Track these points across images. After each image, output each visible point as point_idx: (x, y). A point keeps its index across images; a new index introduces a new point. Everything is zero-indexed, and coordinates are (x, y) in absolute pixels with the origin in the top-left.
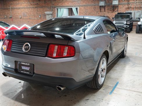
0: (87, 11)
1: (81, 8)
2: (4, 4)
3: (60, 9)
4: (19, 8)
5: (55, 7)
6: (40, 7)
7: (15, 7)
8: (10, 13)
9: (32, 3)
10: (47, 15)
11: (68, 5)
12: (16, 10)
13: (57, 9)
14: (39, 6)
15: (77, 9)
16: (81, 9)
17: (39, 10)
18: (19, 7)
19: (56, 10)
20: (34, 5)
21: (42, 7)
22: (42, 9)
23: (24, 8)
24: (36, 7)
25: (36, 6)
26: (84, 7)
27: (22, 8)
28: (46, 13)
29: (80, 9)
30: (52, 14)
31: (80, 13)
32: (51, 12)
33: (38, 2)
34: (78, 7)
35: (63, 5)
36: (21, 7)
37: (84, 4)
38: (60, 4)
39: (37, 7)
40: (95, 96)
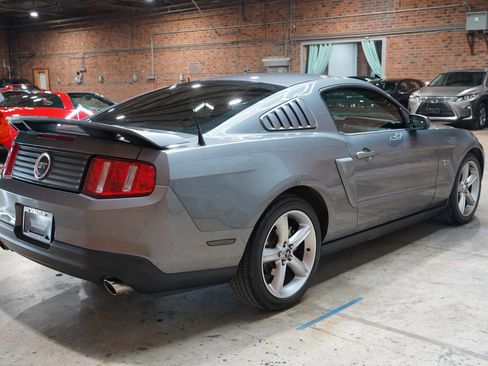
0: (415, 51)
1: (396, 40)
2: (133, 36)
3: (318, 46)
4: (179, 48)
5: (299, 42)
6: (247, 42)
7: (167, 45)
8: (150, 64)
9: (221, 29)
10: (269, 69)
11: (348, 31)
12: (167, 54)
13: (305, 46)
14: (245, 38)
15: (378, 45)
16: (395, 46)
17: (242, 54)
18: (179, 43)
19: (303, 51)
20: (226, 34)
21: (254, 42)
22: (253, 49)
23: (195, 47)
24: (233, 43)
25: (235, 39)
26: (406, 37)
27: (188, 47)
28: (268, 61)
29: (391, 46)
30: (286, 67)
31: (389, 58)
32: (283, 60)
33: (242, 25)
34: (384, 40)
35: (329, 32)
36: (186, 42)
37: (407, 26)
38: (316, 30)
39: (238, 43)
40: (247, 329)
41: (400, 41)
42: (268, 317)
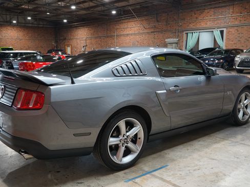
0: (241, 35)
1: (231, 30)
2: (107, 29)
3: (192, 33)
4: (128, 35)
5: (183, 31)
6: (159, 32)
7: (122, 34)
8: (115, 42)
9: (147, 26)
10: (168, 45)
11: (207, 26)
12: (122, 38)
13: (186, 33)
14: (158, 30)
15: (222, 32)
16: (230, 33)
17: (156, 37)
18: (128, 33)
19: (185, 35)
20: (149, 28)
21: (161, 31)
22: (161, 35)
23: (135, 34)
24: (152, 32)
25: (153, 31)
26: (236, 28)
27: (131, 34)
28: (168, 40)
29: (228, 32)
30: (177, 43)
31: (227, 39)
32: (175, 40)
33: (157, 24)
34: (225, 30)
35: (198, 27)
36: (130, 32)
37: (236, 23)
38: (191, 26)
39: (154, 32)
40: (99, 180)
41: (232, 30)
42: (113, 174)
